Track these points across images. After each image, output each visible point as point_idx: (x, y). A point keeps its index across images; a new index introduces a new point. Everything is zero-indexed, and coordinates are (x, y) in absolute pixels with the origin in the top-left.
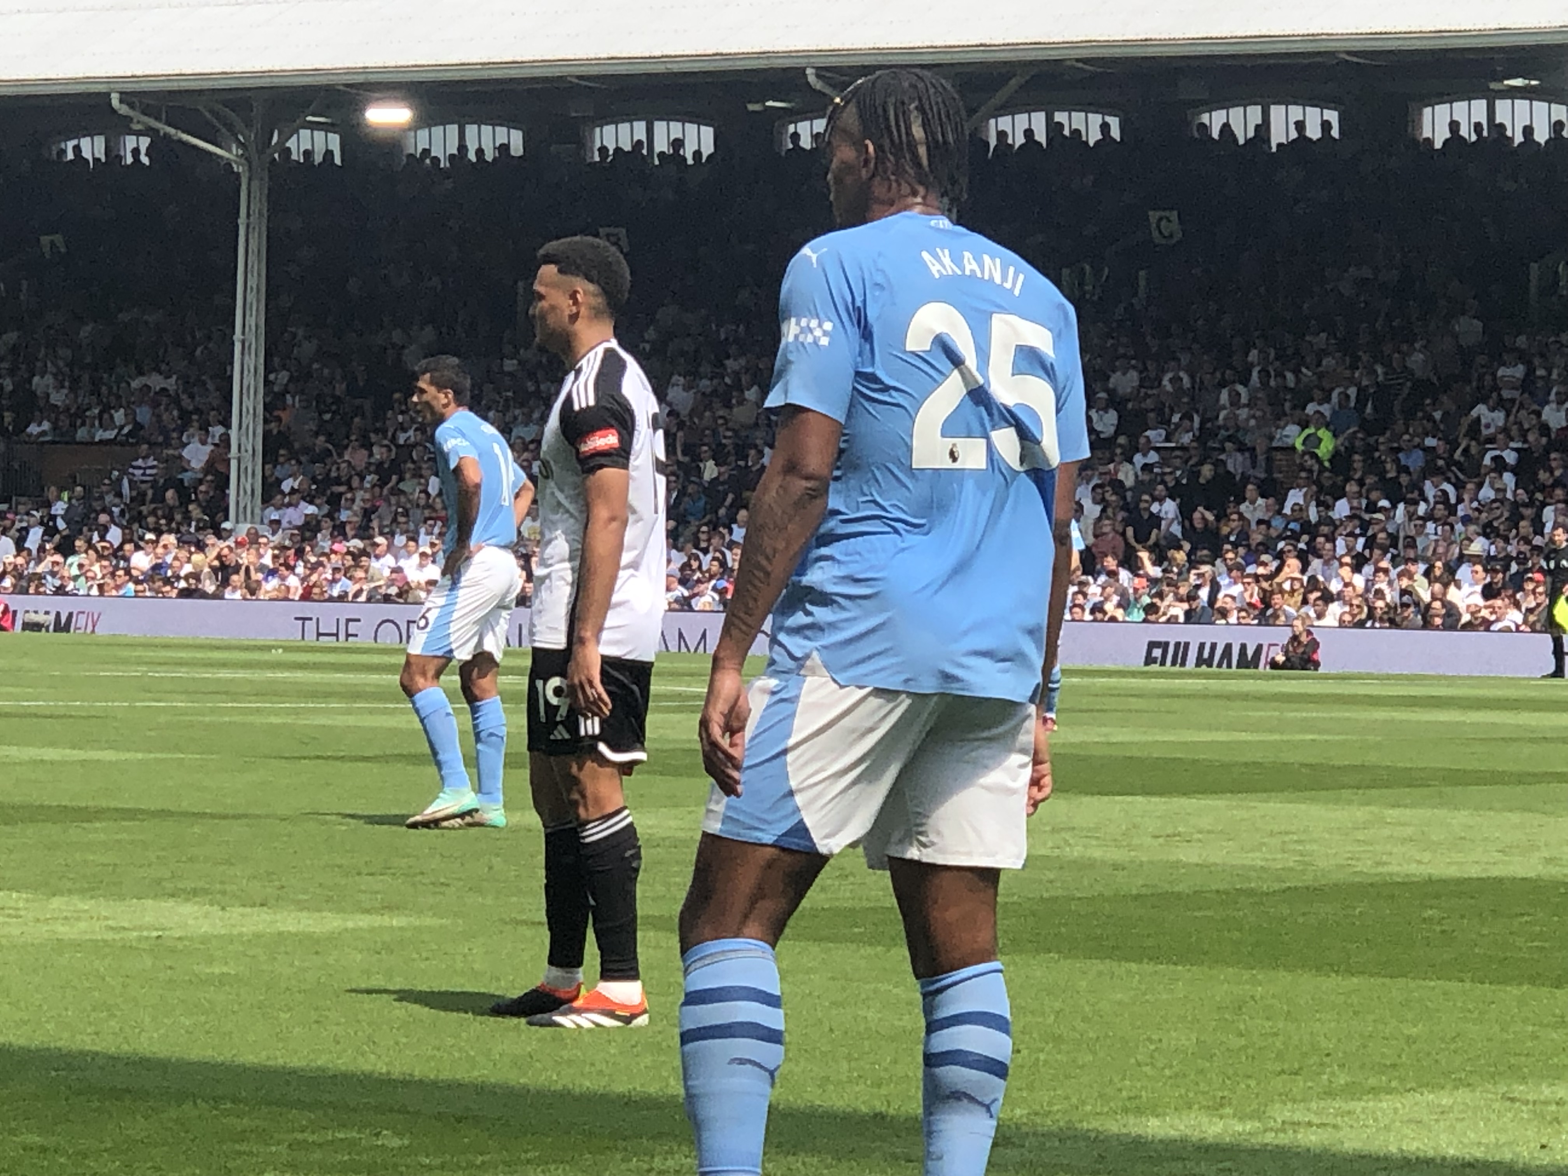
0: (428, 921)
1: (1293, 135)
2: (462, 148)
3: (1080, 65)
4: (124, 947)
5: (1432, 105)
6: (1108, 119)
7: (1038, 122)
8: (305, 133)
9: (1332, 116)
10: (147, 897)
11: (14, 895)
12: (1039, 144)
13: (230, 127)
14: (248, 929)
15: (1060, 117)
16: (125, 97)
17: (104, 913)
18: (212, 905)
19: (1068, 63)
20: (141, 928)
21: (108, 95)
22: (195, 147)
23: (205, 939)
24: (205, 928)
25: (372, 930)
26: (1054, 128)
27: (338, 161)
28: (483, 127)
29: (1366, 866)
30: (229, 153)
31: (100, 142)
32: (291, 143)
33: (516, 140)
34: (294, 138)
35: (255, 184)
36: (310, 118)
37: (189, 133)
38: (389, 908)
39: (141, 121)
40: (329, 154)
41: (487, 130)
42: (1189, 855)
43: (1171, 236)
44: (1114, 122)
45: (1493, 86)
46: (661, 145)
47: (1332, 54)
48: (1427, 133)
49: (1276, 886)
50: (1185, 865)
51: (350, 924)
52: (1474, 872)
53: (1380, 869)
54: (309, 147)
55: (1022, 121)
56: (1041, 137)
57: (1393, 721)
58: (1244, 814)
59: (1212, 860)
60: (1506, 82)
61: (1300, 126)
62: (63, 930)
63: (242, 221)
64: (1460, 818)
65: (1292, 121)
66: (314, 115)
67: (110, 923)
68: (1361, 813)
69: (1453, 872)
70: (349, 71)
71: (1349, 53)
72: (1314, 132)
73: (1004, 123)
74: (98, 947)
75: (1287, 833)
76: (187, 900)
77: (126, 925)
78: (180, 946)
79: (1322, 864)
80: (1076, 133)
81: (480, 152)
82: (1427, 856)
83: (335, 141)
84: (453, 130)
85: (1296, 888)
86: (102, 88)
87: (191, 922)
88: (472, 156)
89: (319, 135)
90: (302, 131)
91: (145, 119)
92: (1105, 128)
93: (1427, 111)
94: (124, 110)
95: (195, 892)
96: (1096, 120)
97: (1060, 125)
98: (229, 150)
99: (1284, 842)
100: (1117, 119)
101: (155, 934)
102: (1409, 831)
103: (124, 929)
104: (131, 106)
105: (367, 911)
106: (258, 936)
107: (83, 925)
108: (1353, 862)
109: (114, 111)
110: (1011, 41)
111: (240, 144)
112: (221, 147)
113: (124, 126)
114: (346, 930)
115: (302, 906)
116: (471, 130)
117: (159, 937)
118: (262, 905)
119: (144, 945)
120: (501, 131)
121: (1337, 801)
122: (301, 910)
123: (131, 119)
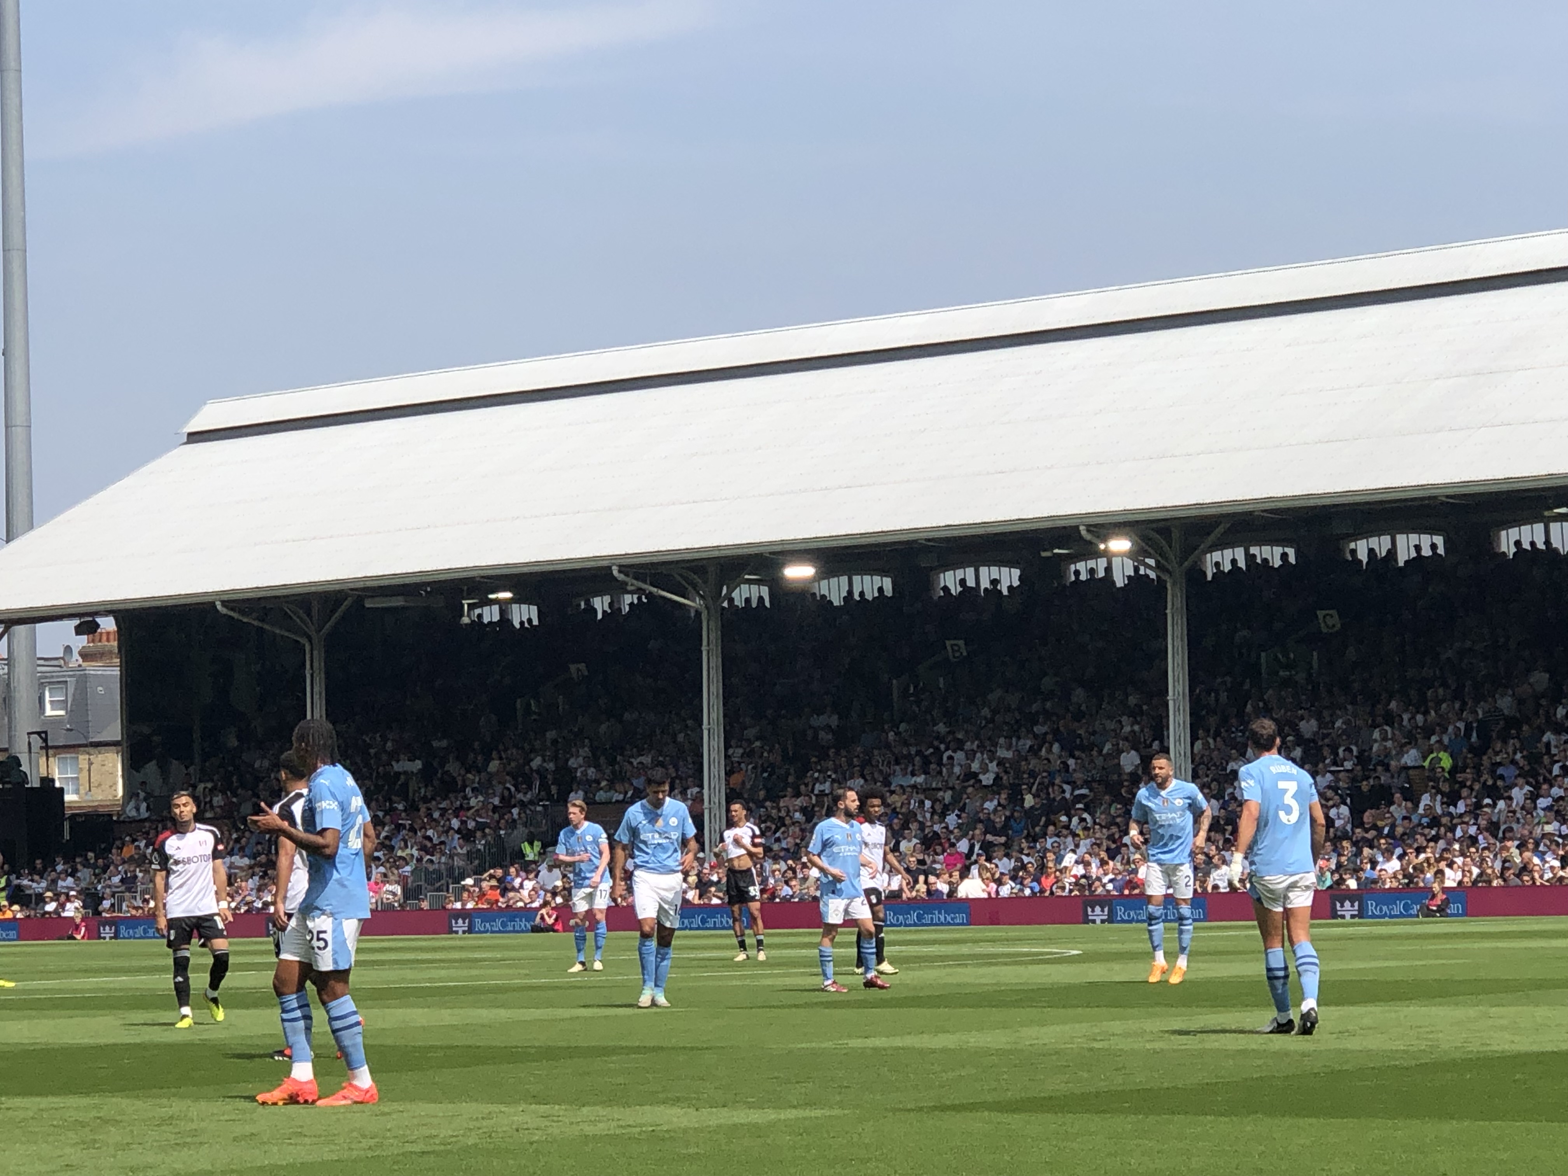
0: (836, 1112)
1: (1413, 554)
2: (850, 592)
3: (1265, 514)
4: (629, 1138)
5: (1507, 529)
6: (1287, 550)
7: (1239, 554)
8: (745, 587)
9: (1439, 540)
10: (646, 1104)
11: (557, 1107)
12: (1241, 568)
13: (695, 587)
14: (714, 1122)
15: (1254, 550)
16: (623, 569)
17: (616, 1116)
18: (689, 1107)
19: (1256, 513)
20: (641, 1125)
21: (610, 568)
22: (670, 600)
23: (685, 1131)
24: (684, 1123)
25: (797, 1119)
26: (1250, 558)
27: (767, 604)
28: (864, 577)
29: (1474, 1047)
30: (694, 603)
31: (607, 599)
32: (735, 594)
33: (887, 584)
34: (738, 590)
35: (712, 623)
36: (747, 577)
37: (668, 592)
38: (809, 1104)
39: (633, 583)
40: (761, 599)
41: (867, 578)
42: (1353, 1044)
43: (1334, 626)
44: (1291, 552)
45: (1546, 513)
46: (985, 584)
47: (1434, 498)
48: (1504, 549)
49: (1413, 1063)
50: (1352, 1052)
51: (782, 1117)
52: (1549, 1048)
53: (1485, 1049)
54: (748, 596)
55: (1228, 553)
56: (1242, 564)
57: (1497, 948)
58: (1393, 1015)
59: (1370, 1047)
60: (1556, 511)
61: (1418, 548)
62: (589, 1130)
63: (704, 648)
64: (1542, 1012)
65: (1411, 545)
66: (749, 574)
67: (621, 1123)
68: (1472, 1012)
69: (1535, 1048)
70: (771, 543)
71: (1447, 497)
72: (1426, 552)
73: (1216, 556)
74: (612, 1139)
75: (1420, 1027)
76: (673, 1105)
77: (631, 1123)
78: (667, 1136)
79: (1445, 1046)
80: (1265, 561)
81: (862, 594)
82: (1517, 1039)
83: (765, 591)
84: (844, 579)
85: (1426, 1064)
86: (605, 563)
87: (675, 1120)
88: (857, 597)
89: (754, 588)
90: (742, 586)
91: (635, 582)
92: (1284, 556)
93: (1503, 533)
94: (621, 577)
95: (678, 1099)
96: (1278, 550)
97: (1254, 556)
98: (694, 601)
99: (1418, 1033)
100: (1293, 550)
101: (651, 1129)
102: (1504, 1022)
103: (629, 1126)
104: (627, 575)
105: (795, 1107)
106: (719, 1126)
107: (601, 1125)
108: (1465, 1045)
109: (615, 579)
110: (1216, 500)
111: (702, 597)
112: (688, 599)
113: (623, 588)
114: (780, 1120)
115: (750, 1106)
116: (856, 579)
117: (653, 1131)
118: (724, 1106)
119: (643, 1136)
120: (877, 579)
121: (1457, 1004)
122: (750, 1108)
123: (626, 584)
